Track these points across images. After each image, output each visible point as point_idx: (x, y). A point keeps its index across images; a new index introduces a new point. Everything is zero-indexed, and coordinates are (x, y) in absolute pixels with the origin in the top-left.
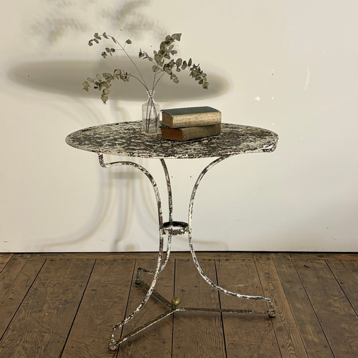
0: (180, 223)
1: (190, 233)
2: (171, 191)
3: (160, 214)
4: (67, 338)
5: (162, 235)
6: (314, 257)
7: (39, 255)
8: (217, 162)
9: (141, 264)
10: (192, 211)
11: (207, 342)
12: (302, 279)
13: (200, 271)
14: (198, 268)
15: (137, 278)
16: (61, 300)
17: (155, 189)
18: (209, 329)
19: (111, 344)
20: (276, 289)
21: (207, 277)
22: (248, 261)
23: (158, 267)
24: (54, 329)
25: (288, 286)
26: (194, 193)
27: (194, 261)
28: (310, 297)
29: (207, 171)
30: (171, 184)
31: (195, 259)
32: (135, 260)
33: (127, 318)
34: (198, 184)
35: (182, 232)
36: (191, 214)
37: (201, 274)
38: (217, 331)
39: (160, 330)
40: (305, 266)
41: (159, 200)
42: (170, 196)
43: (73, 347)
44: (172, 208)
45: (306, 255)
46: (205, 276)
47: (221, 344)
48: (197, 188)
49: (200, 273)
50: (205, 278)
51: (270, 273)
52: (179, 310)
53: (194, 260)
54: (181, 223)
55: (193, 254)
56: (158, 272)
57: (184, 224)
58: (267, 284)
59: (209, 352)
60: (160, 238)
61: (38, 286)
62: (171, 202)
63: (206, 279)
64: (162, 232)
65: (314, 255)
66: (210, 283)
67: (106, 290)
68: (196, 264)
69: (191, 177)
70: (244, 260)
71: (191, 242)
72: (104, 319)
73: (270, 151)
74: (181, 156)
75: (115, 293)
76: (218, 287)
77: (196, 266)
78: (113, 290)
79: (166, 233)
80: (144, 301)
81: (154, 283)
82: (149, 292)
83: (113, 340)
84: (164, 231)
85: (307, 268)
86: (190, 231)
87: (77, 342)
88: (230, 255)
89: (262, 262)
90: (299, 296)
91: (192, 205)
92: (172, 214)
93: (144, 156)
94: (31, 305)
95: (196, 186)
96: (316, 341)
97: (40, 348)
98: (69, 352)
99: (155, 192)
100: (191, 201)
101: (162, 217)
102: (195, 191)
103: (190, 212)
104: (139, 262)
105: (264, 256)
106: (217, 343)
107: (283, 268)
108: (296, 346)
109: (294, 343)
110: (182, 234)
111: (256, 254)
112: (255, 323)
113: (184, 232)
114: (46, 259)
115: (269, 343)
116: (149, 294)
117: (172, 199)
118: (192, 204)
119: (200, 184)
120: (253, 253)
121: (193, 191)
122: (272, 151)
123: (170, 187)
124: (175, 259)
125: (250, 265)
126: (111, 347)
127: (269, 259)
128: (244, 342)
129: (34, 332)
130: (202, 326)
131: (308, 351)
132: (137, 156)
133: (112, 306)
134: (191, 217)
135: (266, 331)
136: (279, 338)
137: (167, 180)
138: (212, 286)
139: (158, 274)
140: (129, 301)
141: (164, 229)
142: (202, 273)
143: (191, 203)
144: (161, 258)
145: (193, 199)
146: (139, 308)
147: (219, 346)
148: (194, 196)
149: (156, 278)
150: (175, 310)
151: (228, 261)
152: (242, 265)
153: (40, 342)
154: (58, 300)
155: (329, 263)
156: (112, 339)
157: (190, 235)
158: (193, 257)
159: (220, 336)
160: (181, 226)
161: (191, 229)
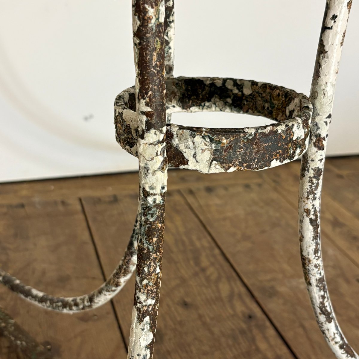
13: (338, 339)
36: (345, 8)
37: (340, 352)
49: (336, 348)
53: (315, 290)
64: (160, 148)
77: (322, 318)
84: (175, 142)
141: (175, 130)
142: (341, 347)
144: (152, 328)
160: (226, 104)
161: (330, 116)
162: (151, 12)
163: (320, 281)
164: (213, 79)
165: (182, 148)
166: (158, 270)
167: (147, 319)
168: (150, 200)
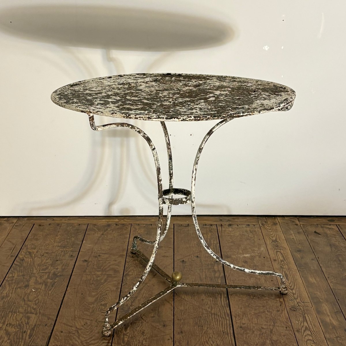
0: (181, 190)
1: (193, 202)
2: (171, 155)
3: (159, 181)
4: (56, 320)
5: (161, 205)
6: (324, 221)
7: (26, 219)
8: (224, 122)
9: (137, 230)
10: (195, 178)
11: (212, 324)
12: (313, 247)
13: (204, 244)
14: (202, 240)
15: (133, 247)
16: (49, 273)
17: (154, 153)
18: (214, 308)
19: (105, 329)
20: (286, 260)
21: (211, 250)
22: (253, 226)
23: (157, 240)
24: (41, 308)
25: (298, 255)
26: (197, 158)
27: (198, 233)
28: (324, 270)
29: (213, 132)
30: (171, 147)
31: (199, 231)
32: (130, 226)
33: (123, 299)
34: (202, 148)
35: (184, 202)
36: (194, 181)
37: (205, 248)
38: (223, 311)
39: (159, 310)
40: (315, 232)
41: (158, 166)
42: (170, 160)
43: (62, 332)
44: (172, 173)
45: (316, 219)
46: (209, 249)
47: (228, 328)
48: (201, 152)
49: (204, 246)
50: (209, 251)
51: (278, 240)
52: (180, 286)
53: (197, 231)
54: (183, 190)
55: (196, 225)
56: (157, 245)
57: (186, 192)
58: (275, 253)
59: (215, 338)
60: (160, 208)
61: (24, 256)
62: (171, 167)
63: (211, 252)
64: (161, 201)
65: (323, 219)
66: (215, 257)
67: (99, 261)
68: (199, 236)
69: (191, 135)
70: (248, 225)
71: (194, 212)
72: (97, 296)
73: (286, 110)
74: (186, 118)
75: (109, 264)
76: (224, 262)
77: (200, 238)
78: (107, 260)
79: (166, 202)
80: (141, 279)
81: (153, 257)
82: (148, 268)
83: (107, 325)
84: (164, 200)
85: (317, 234)
86: (193, 200)
87: (67, 325)
88: (232, 220)
89: (268, 228)
90: (312, 268)
91: (196, 171)
92: (172, 180)
93: (143, 118)
94: (16, 279)
95: (200, 150)
96: (335, 324)
97: (25, 332)
98: (57, 338)
99: (154, 156)
100: (195, 166)
101: (161, 184)
102: (199, 155)
103: (194, 179)
104: (135, 228)
105: (270, 221)
106: (224, 326)
107: (291, 235)
108: (312, 330)
109: (310, 326)
110: (184, 204)
111: (261, 218)
112: (265, 302)
113: (187, 201)
114: (34, 224)
115: (283, 327)
116: (147, 271)
117: (173, 163)
118: (196, 169)
119: (205, 147)
120: (258, 217)
121: (197, 155)
122: (288, 110)
123: (171, 149)
124: (174, 224)
125: (255, 231)
126: (105, 332)
127: (275, 224)
128: (254, 325)
129: (18, 312)
130: (207, 305)
131: (327, 336)
132: (134, 118)
133: (106, 281)
134: (195, 184)
135: (278, 311)
136: (293, 320)
137: (167, 142)
138: (217, 260)
139: (157, 248)
140: (124, 274)
141: (164, 198)
142: (206, 246)
143: (194, 169)
144: (161, 230)
145: (197, 164)
146: (136, 286)
147: (226, 330)
148: (198, 160)
149: (155, 252)
150: (176, 286)
151: (230, 227)
152: (246, 231)
153: (25, 325)
154: (46, 273)
155: (341, 228)
156: (106, 323)
157: (193, 204)
158: (196, 229)
159: (227, 318)
160: (183, 194)
161: (194, 197)
162: (160, 182)
163: (198, 229)
164: (180, 189)
165: (165, 201)
166: (162, 220)
167: (160, 228)
168: (160, 209)
